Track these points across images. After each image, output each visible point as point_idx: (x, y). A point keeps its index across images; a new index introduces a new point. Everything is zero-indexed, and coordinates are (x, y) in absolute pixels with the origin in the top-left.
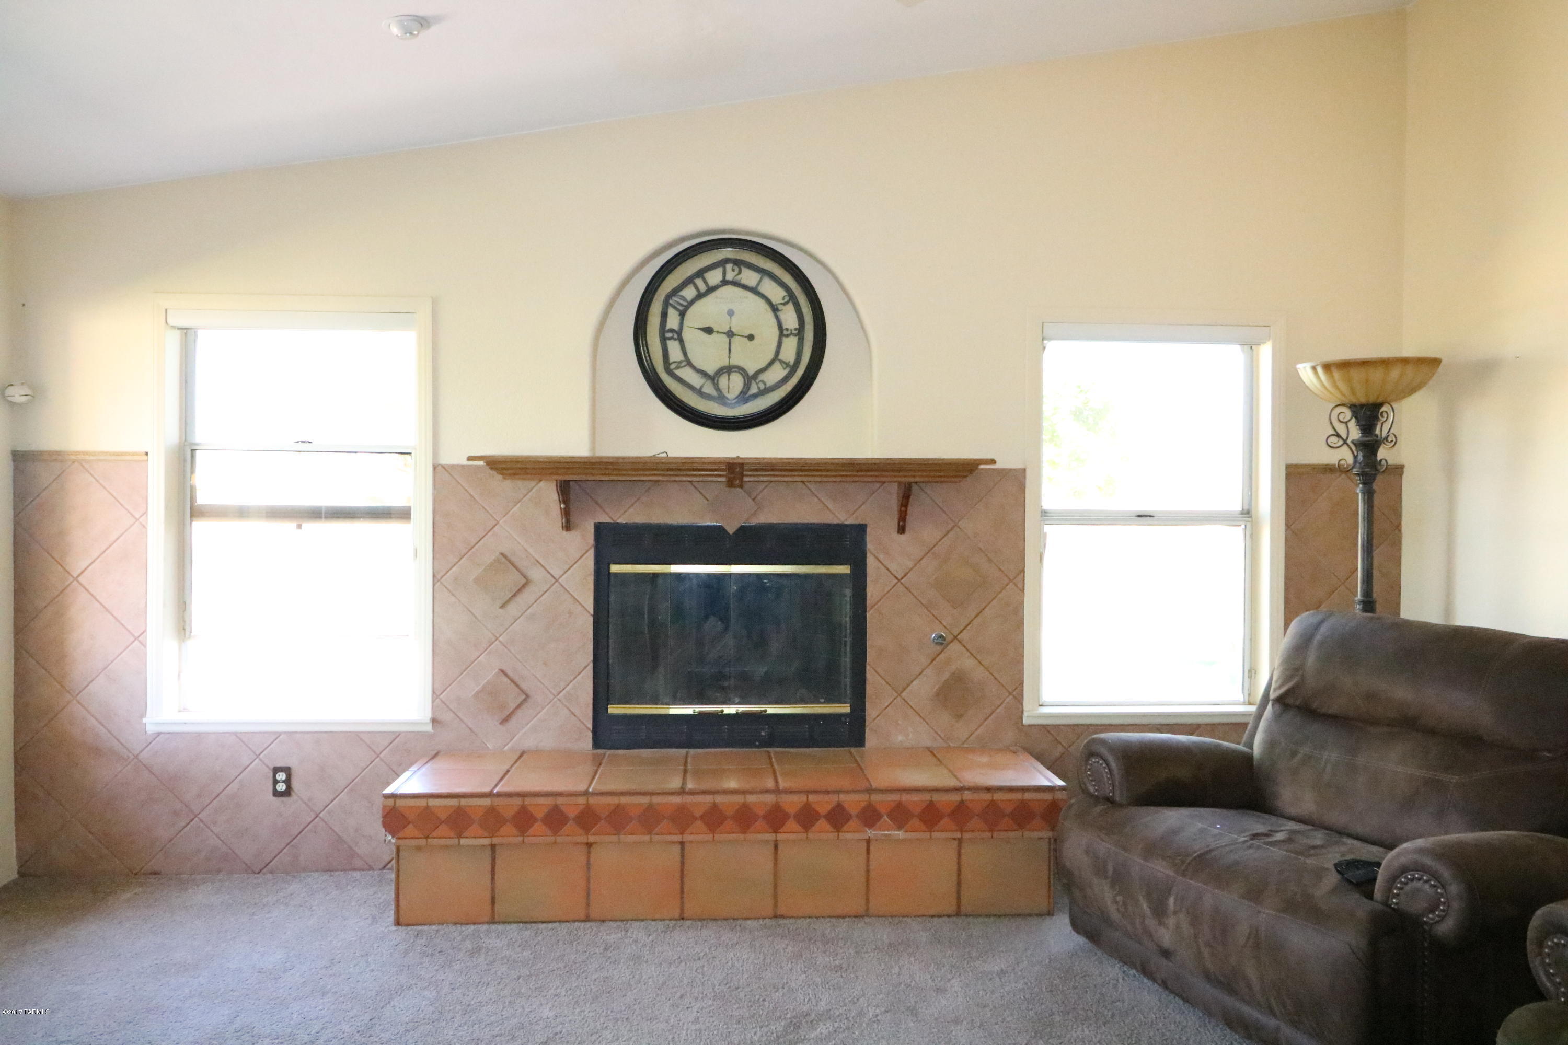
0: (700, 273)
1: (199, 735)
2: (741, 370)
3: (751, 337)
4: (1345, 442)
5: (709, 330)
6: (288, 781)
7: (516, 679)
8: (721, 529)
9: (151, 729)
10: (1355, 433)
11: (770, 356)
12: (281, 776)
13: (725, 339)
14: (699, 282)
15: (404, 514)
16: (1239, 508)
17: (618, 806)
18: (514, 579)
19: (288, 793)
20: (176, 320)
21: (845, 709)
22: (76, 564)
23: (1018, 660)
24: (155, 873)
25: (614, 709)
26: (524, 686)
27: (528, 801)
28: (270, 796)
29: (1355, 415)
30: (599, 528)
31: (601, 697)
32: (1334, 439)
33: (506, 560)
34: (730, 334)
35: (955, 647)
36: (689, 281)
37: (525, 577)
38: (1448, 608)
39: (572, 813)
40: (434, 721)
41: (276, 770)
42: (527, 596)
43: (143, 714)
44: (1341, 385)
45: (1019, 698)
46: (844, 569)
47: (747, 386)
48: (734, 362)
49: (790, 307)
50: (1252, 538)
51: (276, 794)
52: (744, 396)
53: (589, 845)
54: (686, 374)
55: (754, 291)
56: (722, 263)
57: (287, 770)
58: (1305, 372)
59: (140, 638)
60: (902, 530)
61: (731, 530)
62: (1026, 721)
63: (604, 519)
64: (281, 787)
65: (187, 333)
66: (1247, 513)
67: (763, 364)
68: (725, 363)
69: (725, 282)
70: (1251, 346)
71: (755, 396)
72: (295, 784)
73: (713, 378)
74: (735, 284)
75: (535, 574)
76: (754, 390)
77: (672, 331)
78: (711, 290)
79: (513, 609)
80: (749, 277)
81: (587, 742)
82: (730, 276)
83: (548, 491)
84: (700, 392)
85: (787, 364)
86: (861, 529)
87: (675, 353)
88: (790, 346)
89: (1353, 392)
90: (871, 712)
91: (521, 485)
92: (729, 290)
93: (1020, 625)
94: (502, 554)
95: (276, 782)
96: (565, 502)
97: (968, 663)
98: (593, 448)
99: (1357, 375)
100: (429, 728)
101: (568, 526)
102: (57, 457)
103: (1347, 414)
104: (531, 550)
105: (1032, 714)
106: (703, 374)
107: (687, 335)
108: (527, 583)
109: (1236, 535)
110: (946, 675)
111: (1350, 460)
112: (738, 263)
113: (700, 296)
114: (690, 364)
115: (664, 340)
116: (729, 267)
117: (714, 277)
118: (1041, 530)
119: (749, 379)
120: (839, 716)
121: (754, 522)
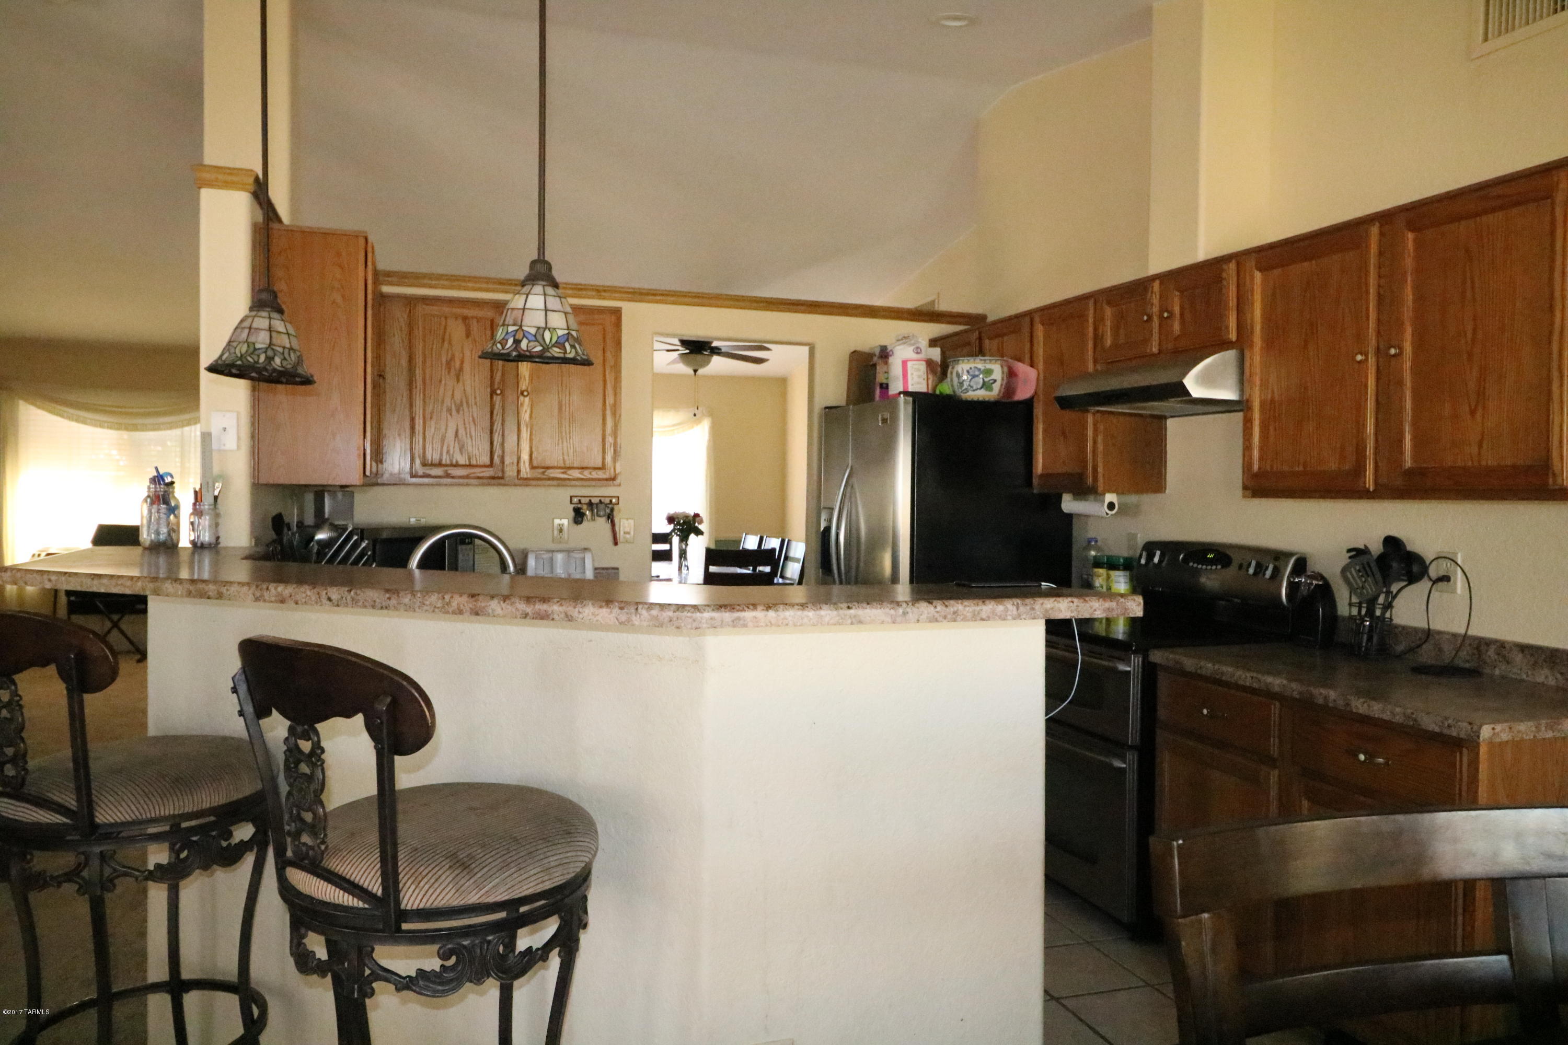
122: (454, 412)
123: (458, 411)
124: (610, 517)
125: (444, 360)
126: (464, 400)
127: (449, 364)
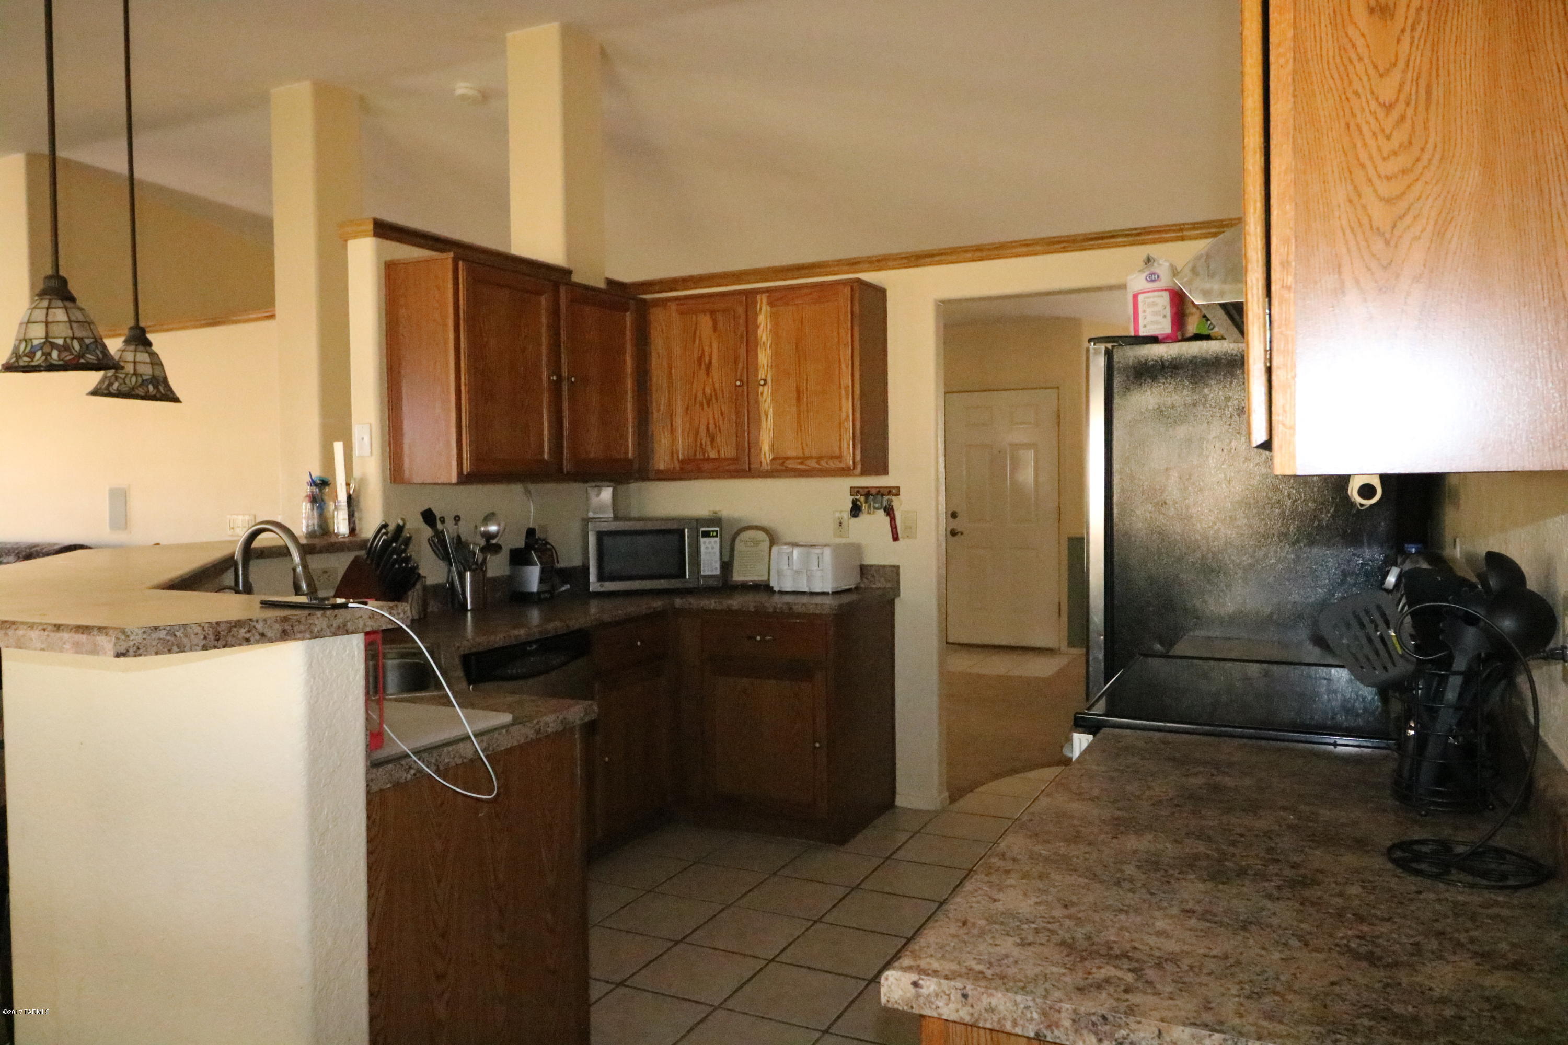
122: (705, 406)
123: (708, 405)
124: (889, 511)
125: (696, 356)
126: (713, 394)
127: (700, 359)
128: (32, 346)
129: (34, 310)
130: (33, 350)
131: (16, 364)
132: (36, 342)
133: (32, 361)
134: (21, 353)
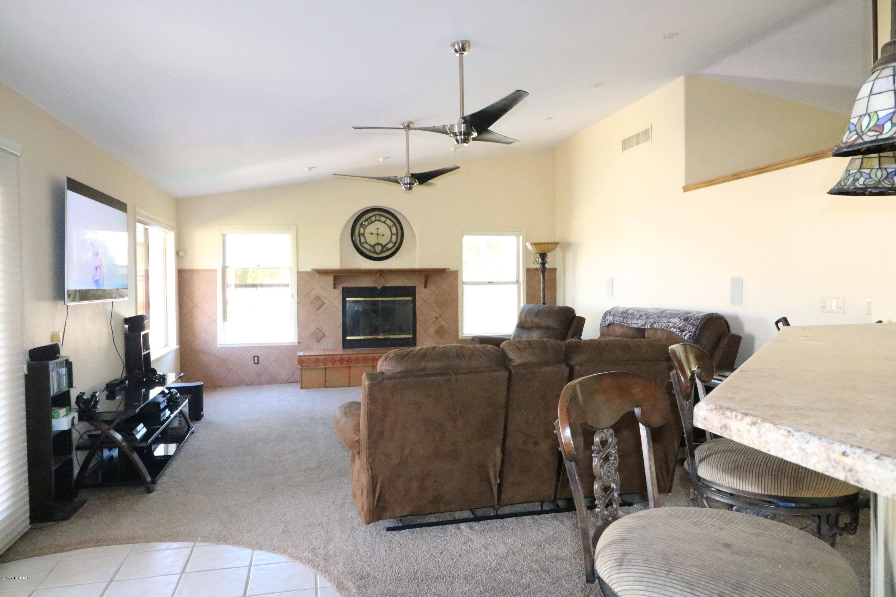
0: (370, 218)
1: (232, 348)
2: (381, 244)
3: (383, 235)
4: (538, 263)
5: (372, 234)
6: (258, 360)
7: (321, 330)
8: (376, 287)
9: (219, 346)
10: (540, 261)
11: (389, 240)
12: (256, 358)
13: (376, 236)
14: (370, 221)
15: (287, 286)
16: (516, 280)
17: (357, 357)
18: (320, 303)
19: (258, 363)
20: (223, 232)
21: (411, 336)
22: (197, 300)
23: (457, 321)
24: (220, 386)
25: (348, 338)
26: (323, 332)
27: (334, 356)
28: (253, 365)
29: (540, 256)
30: (343, 288)
31: (344, 335)
32: (535, 262)
33: (318, 298)
34: (378, 234)
35: (440, 319)
36: (366, 220)
37: (323, 302)
38: (564, 303)
39: (345, 359)
40: (299, 342)
41: (254, 357)
42: (324, 307)
43: (217, 342)
44: (535, 249)
45: (457, 332)
46: (410, 298)
47: (383, 249)
48: (380, 242)
49: (394, 227)
50: (519, 288)
51: (255, 363)
52: (382, 252)
53: (350, 367)
54: (365, 245)
55: (384, 222)
56: (375, 215)
57: (258, 357)
58: (528, 245)
59: (215, 321)
60: (425, 287)
61: (379, 288)
62: (459, 338)
63: (344, 285)
64: (256, 361)
65: (224, 236)
66: (518, 282)
67: (387, 242)
68: (377, 242)
69: (376, 220)
70: (518, 236)
71: (385, 251)
72: (260, 361)
73: (373, 246)
74: (379, 220)
75: (326, 301)
76: (384, 250)
77: (361, 234)
78: (372, 222)
79: (320, 311)
80: (383, 219)
81: (341, 347)
82: (377, 219)
83: (331, 279)
84: (369, 250)
85: (393, 243)
86: (415, 287)
87: (363, 240)
88: (394, 237)
89: (538, 250)
90: (418, 336)
91: (322, 277)
92: (377, 222)
93: (457, 313)
94: (317, 296)
95: (254, 360)
96: (335, 281)
97: (444, 323)
98: (341, 266)
99: (538, 246)
100: (297, 344)
101: (335, 288)
102: (191, 271)
103: (538, 255)
104: (325, 295)
105: (460, 336)
106: (370, 245)
107: (366, 234)
108: (324, 304)
109: (515, 287)
110: (438, 326)
111: (539, 267)
112: (380, 215)
113: (369, 224)
114: (367, 243)
115: (359, 236)
116: (377, 216)
117: (373, 219)
118: (463, 286)
119: (383, 247)
120: (409, 338)
121: (385, 286)
128: (878, 119)
129: (876, 81)
130: (879, 123)
131: (860, 141)
132: (881, 114)
133: (881, 134)
134: (864, 128)
